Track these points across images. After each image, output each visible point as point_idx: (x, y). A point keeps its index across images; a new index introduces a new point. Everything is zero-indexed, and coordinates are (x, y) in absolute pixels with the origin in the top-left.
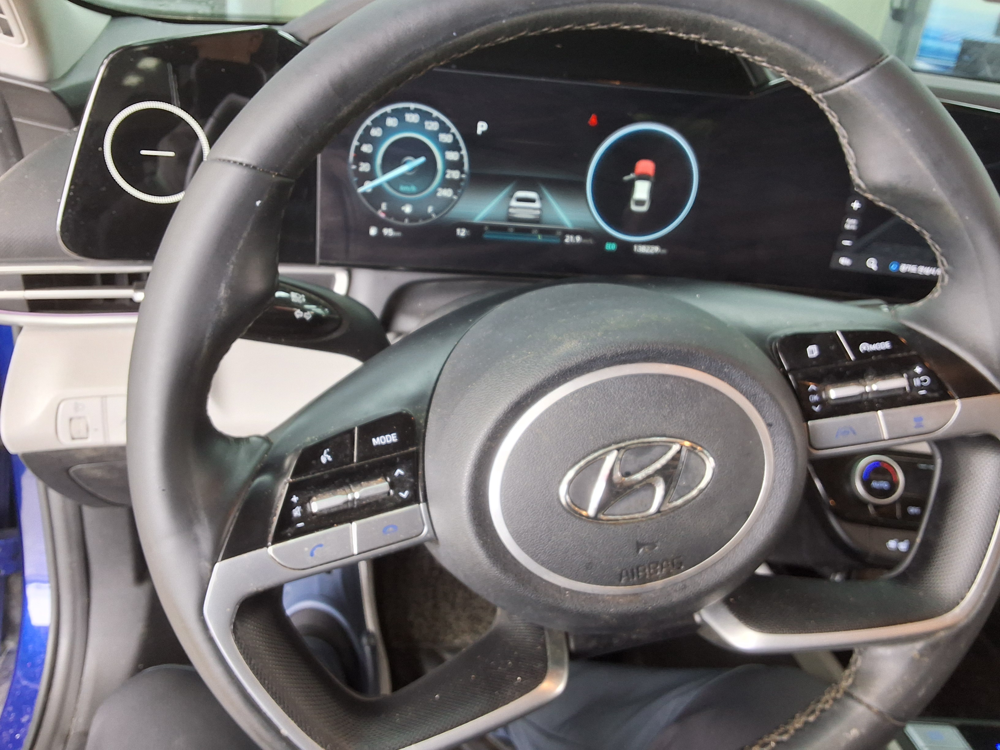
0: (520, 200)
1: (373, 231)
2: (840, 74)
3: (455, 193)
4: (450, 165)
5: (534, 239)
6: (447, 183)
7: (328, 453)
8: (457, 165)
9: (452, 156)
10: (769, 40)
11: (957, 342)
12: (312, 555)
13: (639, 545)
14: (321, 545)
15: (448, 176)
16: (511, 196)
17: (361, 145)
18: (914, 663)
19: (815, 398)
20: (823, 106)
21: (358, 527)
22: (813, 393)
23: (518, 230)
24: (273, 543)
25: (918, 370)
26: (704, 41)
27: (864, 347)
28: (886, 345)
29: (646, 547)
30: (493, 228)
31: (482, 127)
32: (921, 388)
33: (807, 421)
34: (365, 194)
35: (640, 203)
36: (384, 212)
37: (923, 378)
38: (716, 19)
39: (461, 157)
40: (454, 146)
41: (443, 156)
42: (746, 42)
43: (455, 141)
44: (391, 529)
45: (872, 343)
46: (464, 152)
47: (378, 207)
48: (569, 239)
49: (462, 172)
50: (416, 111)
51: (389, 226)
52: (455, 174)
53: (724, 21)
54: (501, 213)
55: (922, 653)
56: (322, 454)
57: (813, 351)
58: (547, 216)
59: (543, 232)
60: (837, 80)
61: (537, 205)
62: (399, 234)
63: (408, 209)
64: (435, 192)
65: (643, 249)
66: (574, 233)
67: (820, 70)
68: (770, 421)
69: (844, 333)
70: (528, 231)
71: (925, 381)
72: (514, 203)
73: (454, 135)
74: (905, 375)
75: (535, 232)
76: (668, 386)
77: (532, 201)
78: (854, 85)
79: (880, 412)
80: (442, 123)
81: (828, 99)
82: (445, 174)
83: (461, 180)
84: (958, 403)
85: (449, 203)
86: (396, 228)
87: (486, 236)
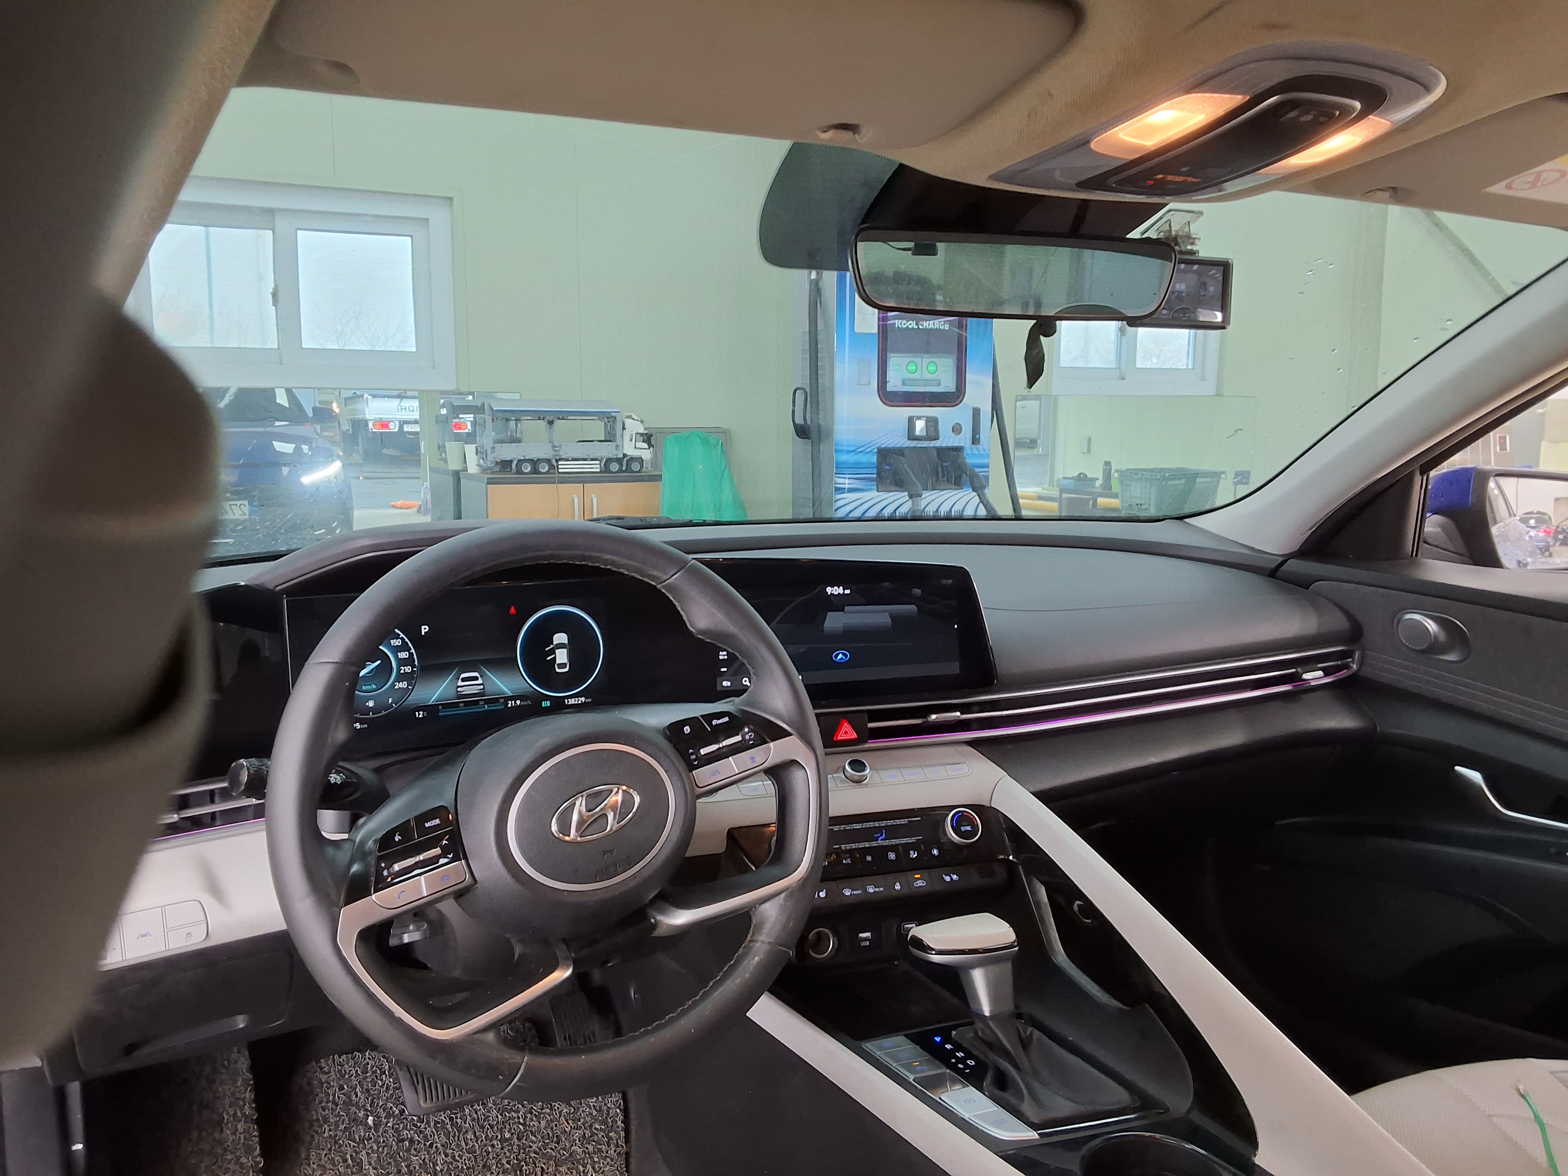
0: (463, 680)
2: (666, 574)
3: (410, 684)
4: (402, 663)
5: (482, 709)
6: (401, 677)
7: (398, 835)
8: (409, 661)
9: (403, 655)
10: (625, 561)
11: (765, 712)
12: (399, 898)
13: (605, 853)
14: (404, 892)
15: (402, 672)
16: (457, 679)
18: (783, 907)
19: (693, 757)
20: (663, 591)
21: (424, 877)
22: (692, 754)
23: (466, 704)
24: (374, 893)
25: (746, 730)
26: (590, 564)
27: (715, 722)
28: (726, 719)
29: (608, 854)
30: (446, 706)
31: (425, 629)
32: (750, 740)
33: (691, 771)
35: (562, 666)
37: (750, 734)
38: (594, 554)
39: (411, 655)
40: (404, 647)
41: (396, 657)
42: (613, 563)
43: (405, 643)
44: (446, 878)
45: (718, 719)
46: (413, 650)
48: (511, 704)
49: (413, 666)
52: (408, 669)
53: (598, 555)
54: (452, 693)
55: (786, 901)
56: (395, 836)
57: (687, 729)
58: (489, 689)
59: (487, 701)
60: (666, 577)
61: (480, 681)
62: (366, 726)
63: (371, 704)
64: (393, 685)
65: (572, 701)
66: (514, 698)
67: (655, 573)
68: (666, 769)
69: (702, 716)
70: (476, 703)
71: (751, 735)
72: (460, 683)
73: (402, 639)
74: (740, 734)
75: (481, 703)
76: (605, 755)
77: (476, 678)
78: (675, 579)
79: (730, 758)
81: (664, 587)
82: (399, 670)
83: (413, 672)
84: (772, 744)
85: (407, 692)
86: (363, 722)
87: (440, 714)
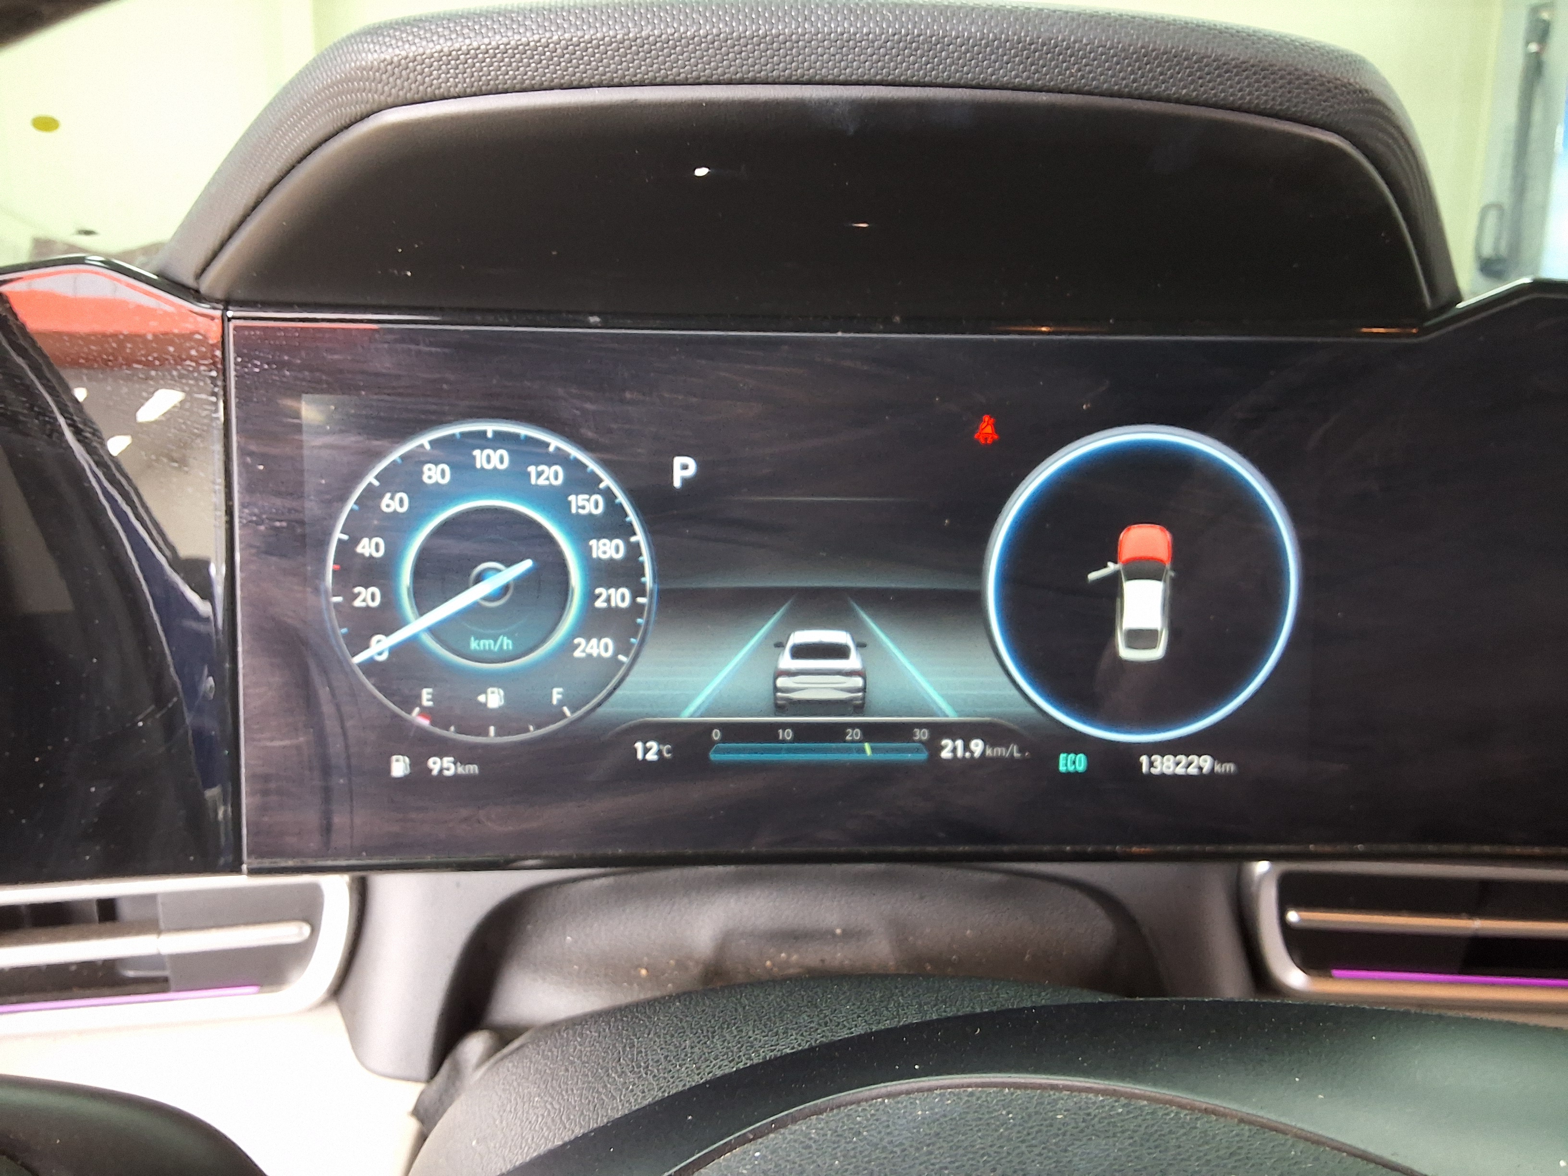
1: (399, 767)
3: (623, 647)
4: (601, 574)
5: (854, 757)
6: (594, 623)
8: (624, 573)
9: (608, 549)
15: (600, 604)
16: (780, 645)
17: (355, 541)
23: (804, 733)
30: (736, 733)
31: (685, 468)
34: (370, 667)
35: (1142, 638)
36: (426, 712)
39: (634, 550)
40: (612, 524)
41: (585, 554)
43: (613, 507)
46: (640, 537)
47: (410, 701)
48: (950, 749)
49: (638, 590)
50: (501, 439)
51: (443, 748)
52: (619, 598)
54: (756, 690)
58: (882, 690)
59: (872, 732)
61: (854, 662)
62: (473, 769)
63: (494, 699)
64: (568, 646)
65: (1165, 765)
66: (963, 731)
70: (835, 733)
72: (787, 661)
73: (608, 495)
75: (853, 735)
77: (840, 652)
80: (572, 466)
82: (590, 597)
83: (636, 609)
85: (611, 672)
86: (463, 755)
87: (714, 757)
